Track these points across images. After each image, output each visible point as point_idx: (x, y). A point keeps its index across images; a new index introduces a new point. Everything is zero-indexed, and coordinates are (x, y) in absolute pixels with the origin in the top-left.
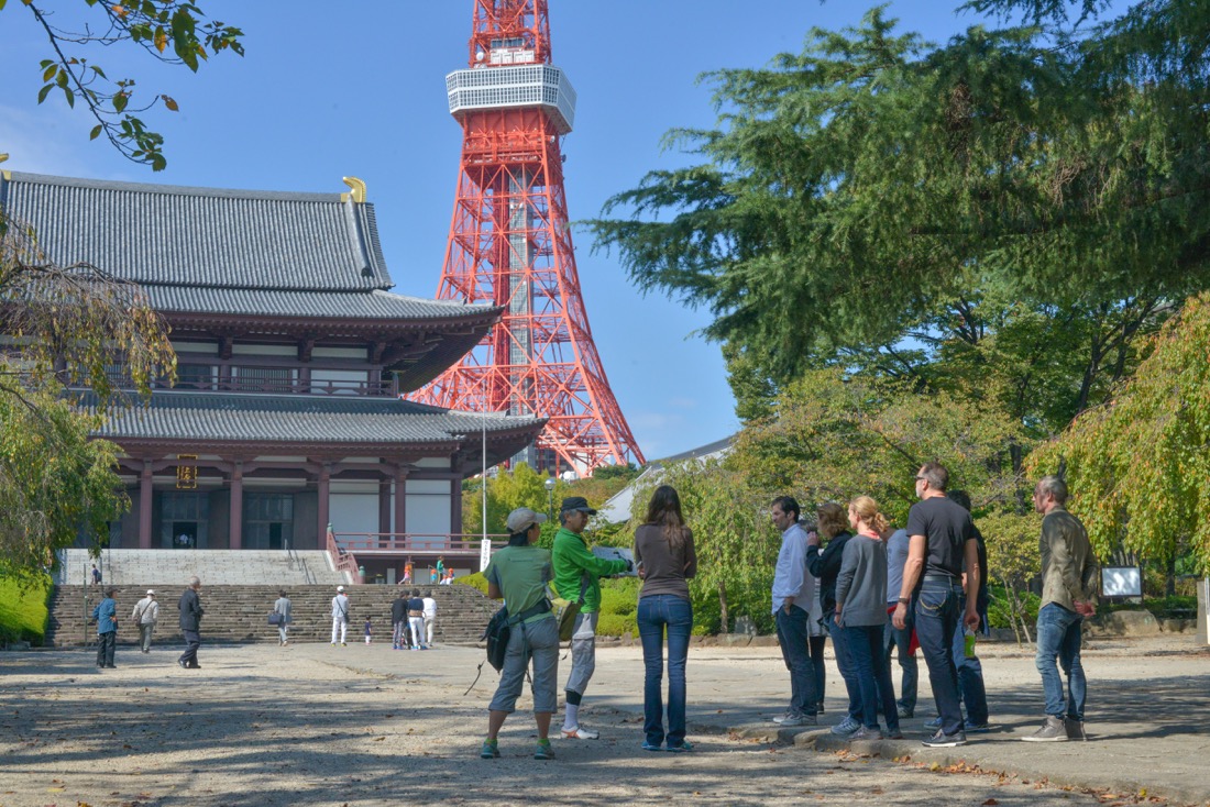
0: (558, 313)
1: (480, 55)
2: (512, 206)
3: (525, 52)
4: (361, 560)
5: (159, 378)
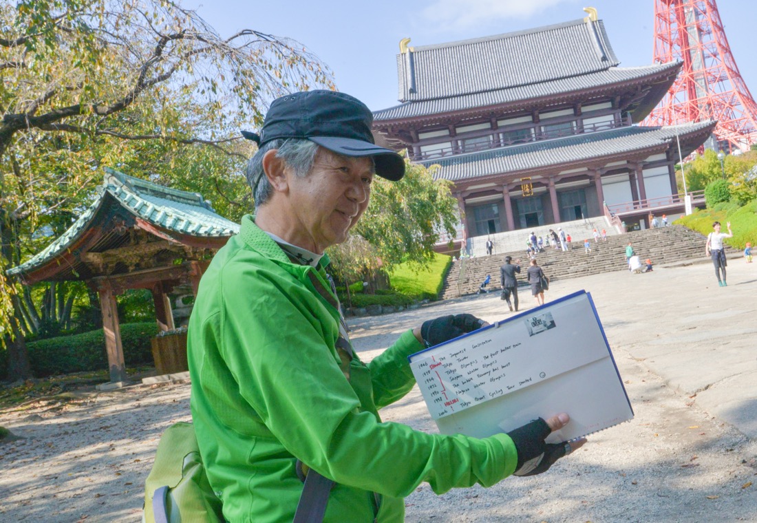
0: (718, 65)
2: (686, 11)
4: (623, 218)
5: (505, 140)
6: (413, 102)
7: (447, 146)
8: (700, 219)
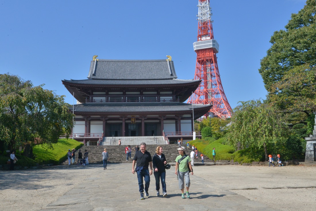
0: (217, 88)
1: (199, 39)
2: (207, 68)
3: (208, 37)
4: (169, 138)
5: (128, 100)
6: (93, 79)
7: (104, 99)
8: (198, 143)
